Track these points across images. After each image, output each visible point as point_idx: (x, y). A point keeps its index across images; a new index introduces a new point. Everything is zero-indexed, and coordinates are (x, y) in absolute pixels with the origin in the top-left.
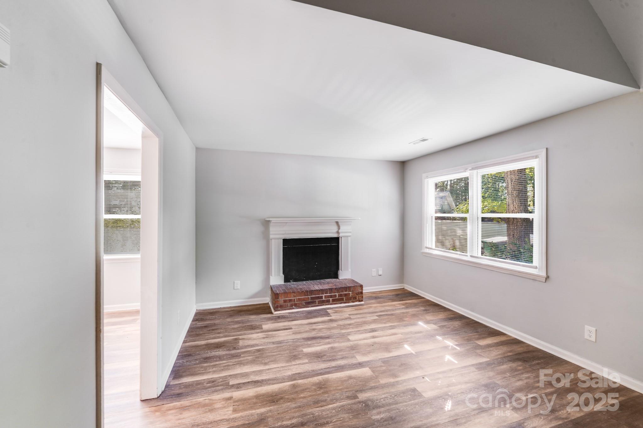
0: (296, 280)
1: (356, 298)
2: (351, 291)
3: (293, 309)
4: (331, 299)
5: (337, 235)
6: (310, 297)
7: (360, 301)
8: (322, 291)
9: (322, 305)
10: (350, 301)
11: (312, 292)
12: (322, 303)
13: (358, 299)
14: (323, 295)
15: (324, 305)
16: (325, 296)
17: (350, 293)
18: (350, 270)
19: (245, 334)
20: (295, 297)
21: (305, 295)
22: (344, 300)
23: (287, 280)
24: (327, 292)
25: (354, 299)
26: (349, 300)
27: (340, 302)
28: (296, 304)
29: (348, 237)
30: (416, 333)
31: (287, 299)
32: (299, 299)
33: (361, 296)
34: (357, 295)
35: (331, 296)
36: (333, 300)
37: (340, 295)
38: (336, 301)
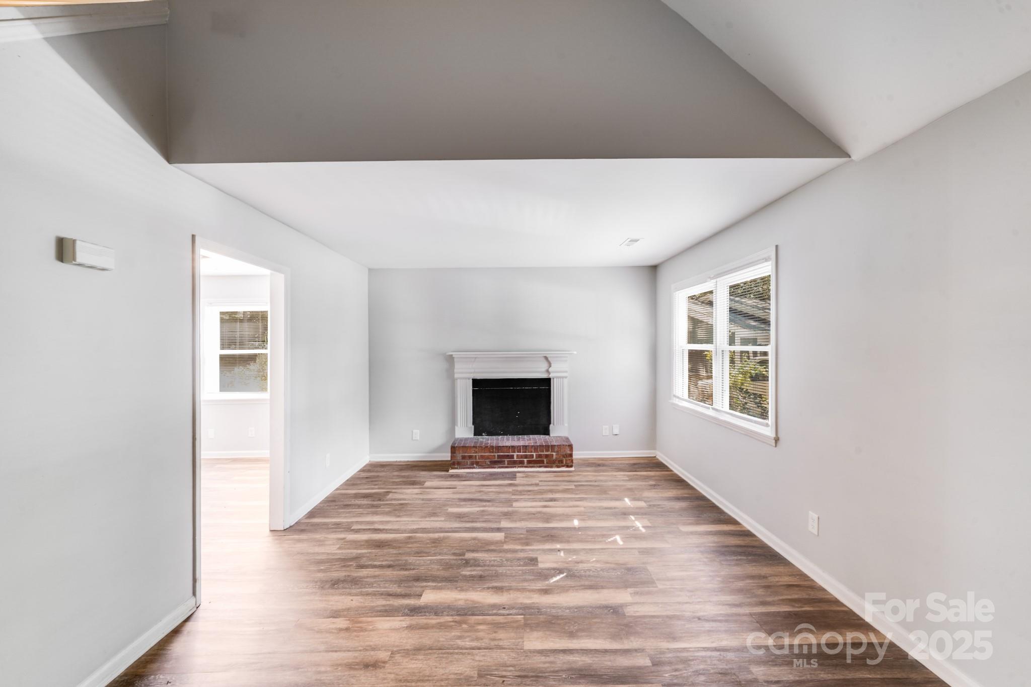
0: (490, 434)
1: (562, 462)
2: (554, 452)
3: (474, 468)
4: (525, 460)
5: (547, 375)
6: (496, 454)
7: (568, 466)
8: (513, 448)
9: (513, 467)
10: (554, 465)
11: (499, 448)
12: (513, 464)
13: (566, 463)
14: (515, 454)
15: (515, 467)
16: (517, 455)
17: (554, 454)
18: (566, 425)
19: (401, 488)
20: (476, 453)
21: (490, 452)
22: (545, 463)
23: (477, 432)
24: (520, 449)
25: (559, 463)
26: (551, 463)
27: (538, 465)
28: (478, 462)
29: (563, 378)
30: (606, 508)
31: (466, 454)
32: (481, 456)
33: (570, 460)
34: (565, 457)
35: (526, 457)
36: (529, 462)
37: (540, 456)
38: (532, 463)
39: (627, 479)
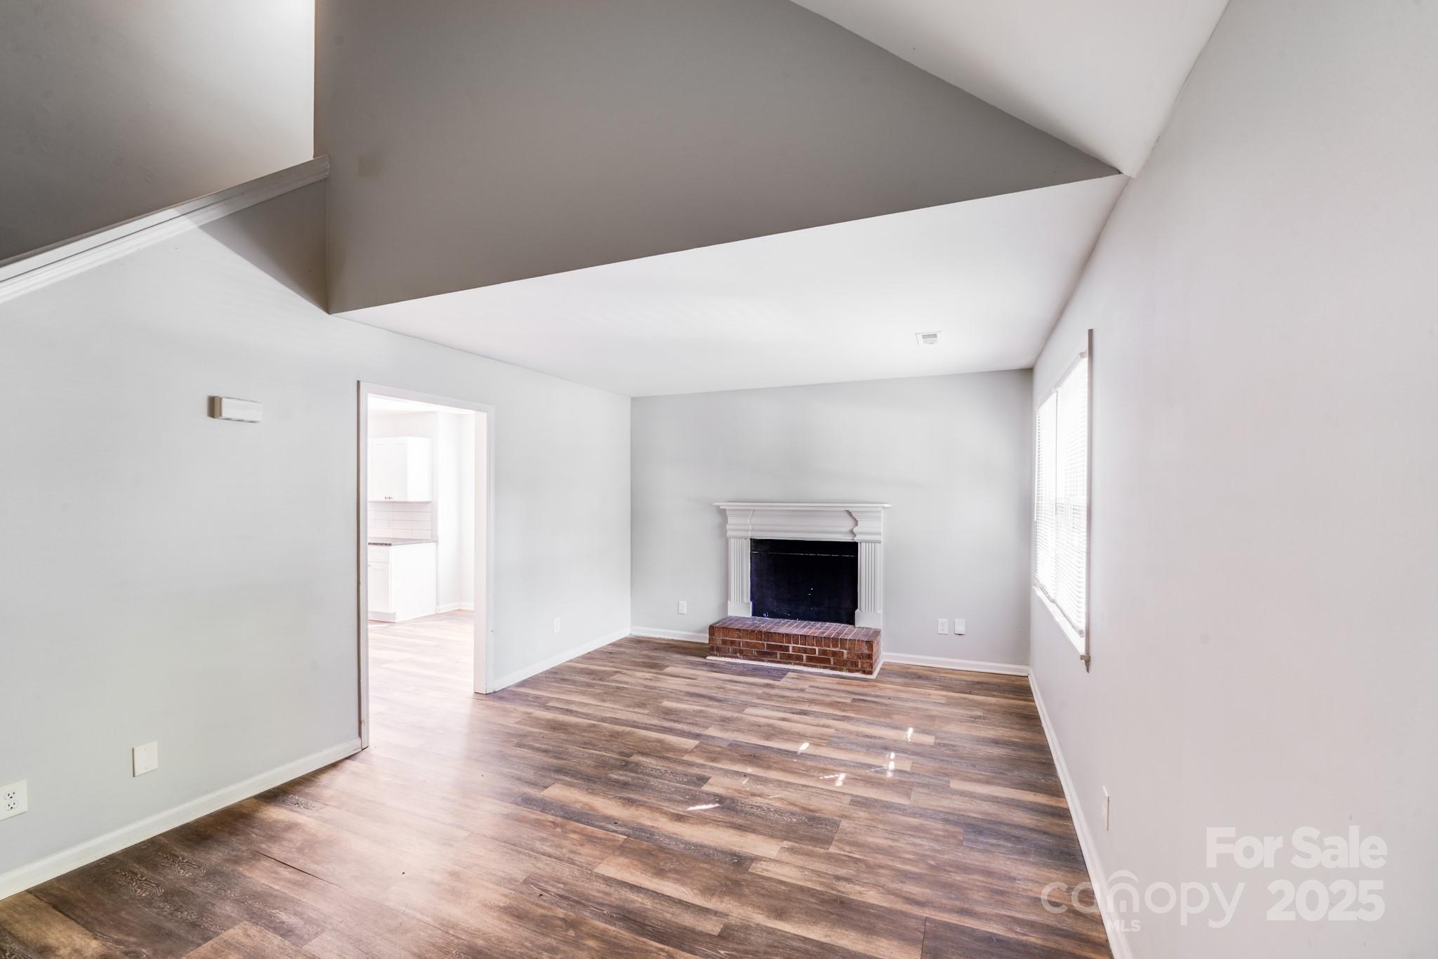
0: (773, 615)
1: (857, 666)
2: (846, 649)
3: (737, 658)
4: (804, 655)
5: (851, 538)
6: (765, 643)
7: (864, 672)
8: (788, 636)
9: (788, 663)
10: (845, 668)
11: (769, 635)
12: (788, 659)
13: (862, 667)
14: (791, 646)
15: (791, 663)
16: (793, 647)
17: (845, 651)
18: (880, 611)
20: (740, 638)
21: (757, 639)
22: (832, 663)
23: (756, 612)
24: (797, 639)
25: (853, 666)
26: (840, 664)
27: (823, 665)
28: (743, 651)
31: (728, 639)
32: (746, 642)
33: (867, 662)
34: (860, 658)
35: (805, 651)
36: (809, 659)
37: (824, 652)
38: (813, 661)
39: (943, 701)
